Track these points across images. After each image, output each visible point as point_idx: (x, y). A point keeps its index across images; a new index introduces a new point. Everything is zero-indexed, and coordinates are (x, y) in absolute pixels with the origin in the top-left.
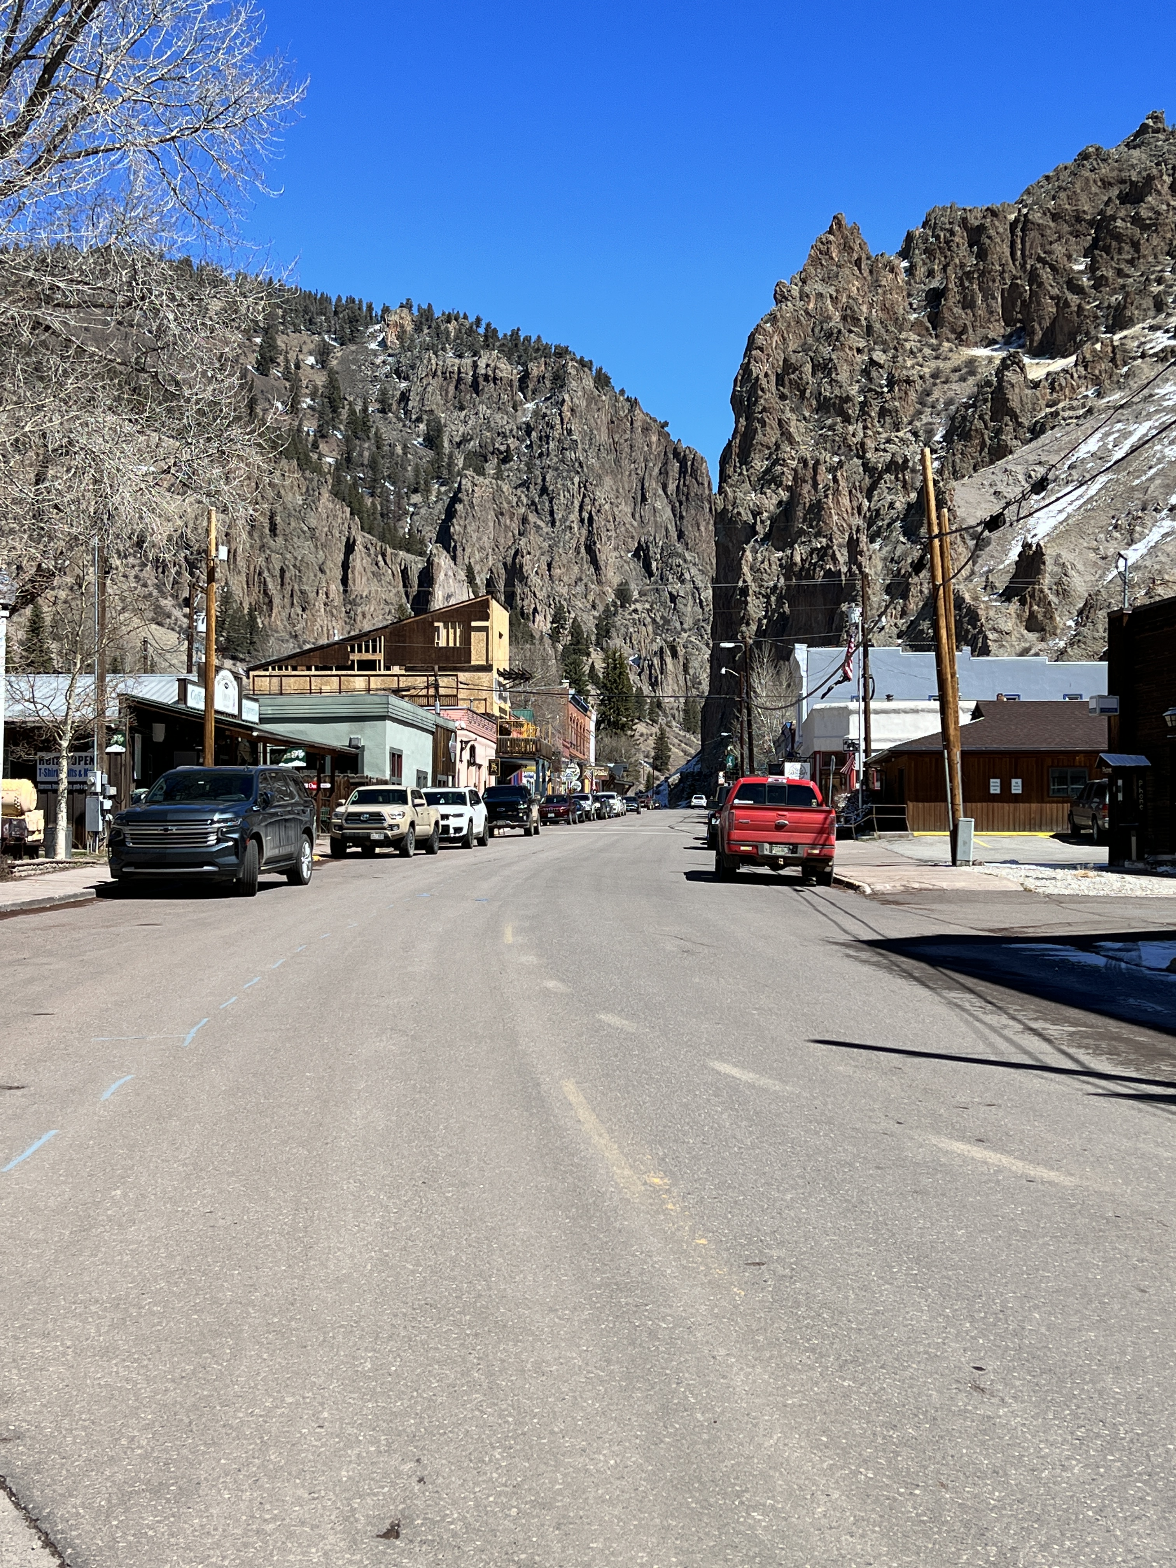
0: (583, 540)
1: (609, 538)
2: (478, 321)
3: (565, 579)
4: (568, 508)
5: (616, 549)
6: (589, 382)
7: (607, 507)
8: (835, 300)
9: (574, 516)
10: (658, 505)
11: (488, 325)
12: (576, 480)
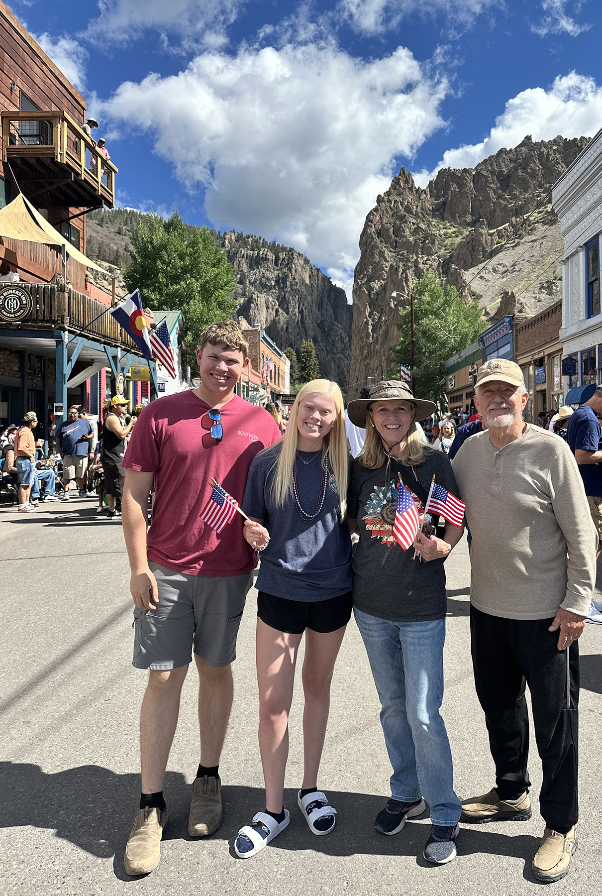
0: (300, 319)
1: (310, 319)
2: (260, 238)
3: (293, 333)
4: (294, 307)
5: (312, 323)
6: (302, 262)
7: (309, 307)
8: (402, 204)
9: (297, 310)
10: (328, 308)
11: (264, 239)
12: (297, 297)
